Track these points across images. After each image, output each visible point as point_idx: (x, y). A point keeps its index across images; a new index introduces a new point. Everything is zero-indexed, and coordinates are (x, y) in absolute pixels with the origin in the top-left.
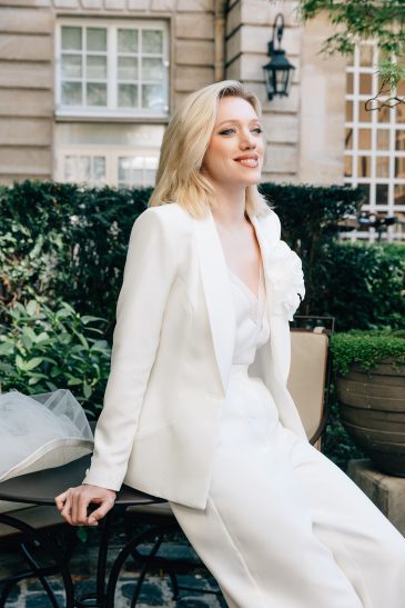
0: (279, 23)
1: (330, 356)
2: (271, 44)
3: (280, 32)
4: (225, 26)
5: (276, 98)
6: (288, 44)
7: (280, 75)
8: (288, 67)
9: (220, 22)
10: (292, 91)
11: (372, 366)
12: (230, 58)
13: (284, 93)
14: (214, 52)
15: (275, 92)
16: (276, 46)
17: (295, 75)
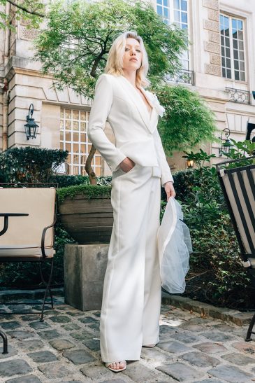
0: (31, 108)
1: (57, 196)
2: (28, 117)
3: (32, 112)
4: (8, 109)
5: (30, 139)
6: (36, 116)
7: (32, 129)
8: (35, 126)
9: (5, 107)
10: (37, 136)
11: (74, 196)
12: (10, 122)
13: (34, 137)
14: (3, 120)
15: (30, 136)
16: (30, 117)
17: (38, 130)
